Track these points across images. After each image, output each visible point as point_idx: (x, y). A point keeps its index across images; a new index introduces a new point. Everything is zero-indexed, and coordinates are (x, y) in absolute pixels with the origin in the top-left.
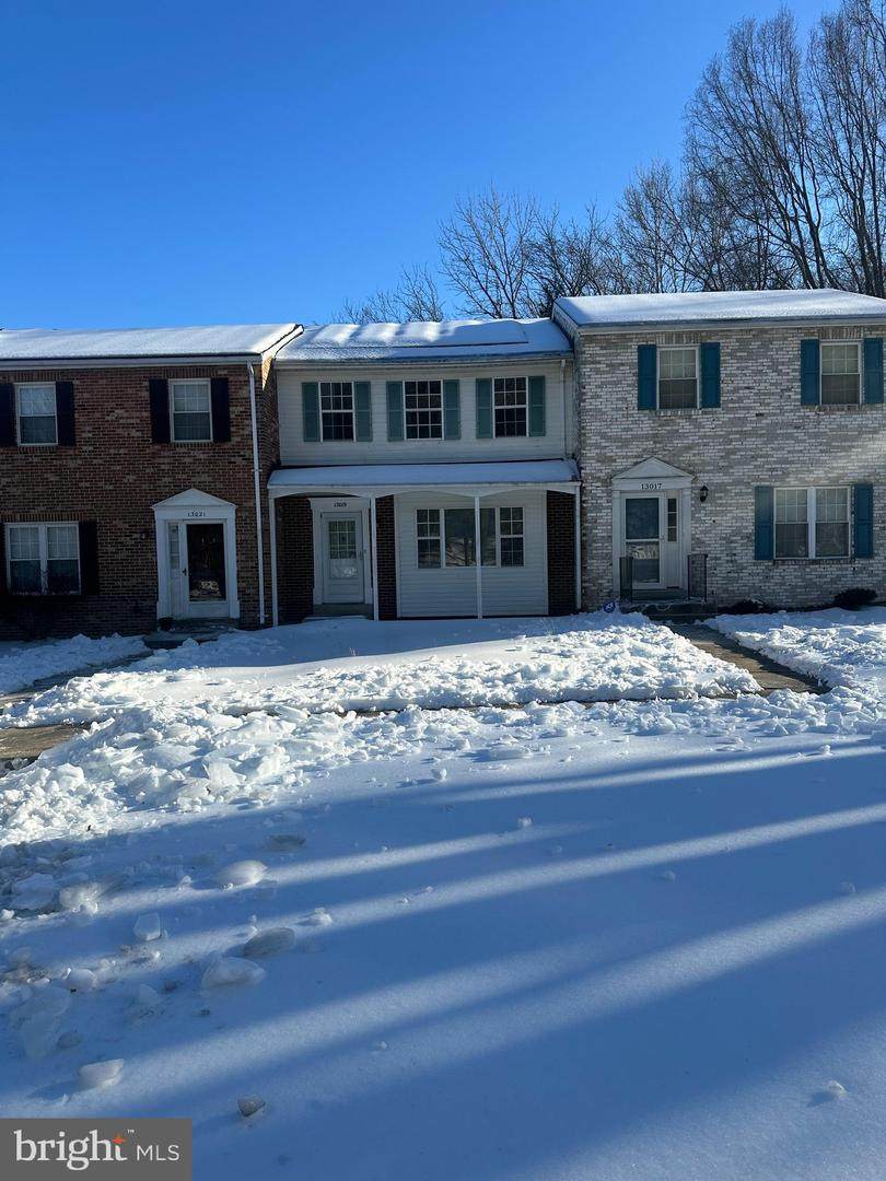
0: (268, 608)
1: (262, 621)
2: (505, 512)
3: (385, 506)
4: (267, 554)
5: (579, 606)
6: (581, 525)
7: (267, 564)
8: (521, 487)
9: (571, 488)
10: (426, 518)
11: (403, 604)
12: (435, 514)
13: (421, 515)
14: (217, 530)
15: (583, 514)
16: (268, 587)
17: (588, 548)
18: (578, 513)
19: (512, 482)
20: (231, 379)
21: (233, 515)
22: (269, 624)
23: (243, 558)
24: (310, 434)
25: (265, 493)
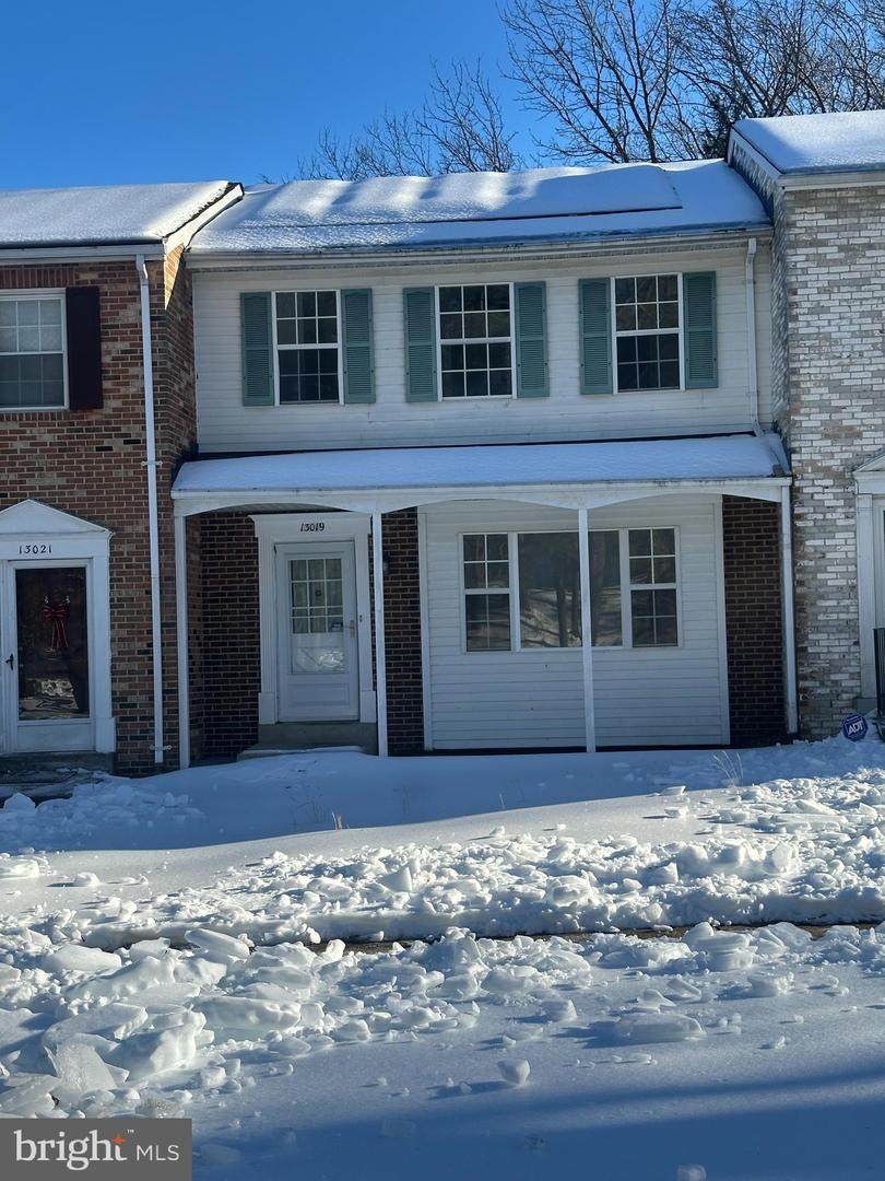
0: (171, 732)
1: (159, 758)
2: (639, 539)
3: (401, 530)
4: (169, 626)
5: (792, 728)
6: (794, 564)
7: (169, 644)
8: (670, 489)
9: (772, 491)
10: (482, 552)
11: (437, 723)
12: (498, 543)
13: (472, 545)
14: (74, 578)
15: (796, 543)
16: (170, 692)
17: (809, 610)
18: (786, 539)
19: (655, 481)
20: (105, 288)
21: (106, 553)
22: (171, 764)
23: (124, 633)
24: (255, 391)
25: (166, 507)
